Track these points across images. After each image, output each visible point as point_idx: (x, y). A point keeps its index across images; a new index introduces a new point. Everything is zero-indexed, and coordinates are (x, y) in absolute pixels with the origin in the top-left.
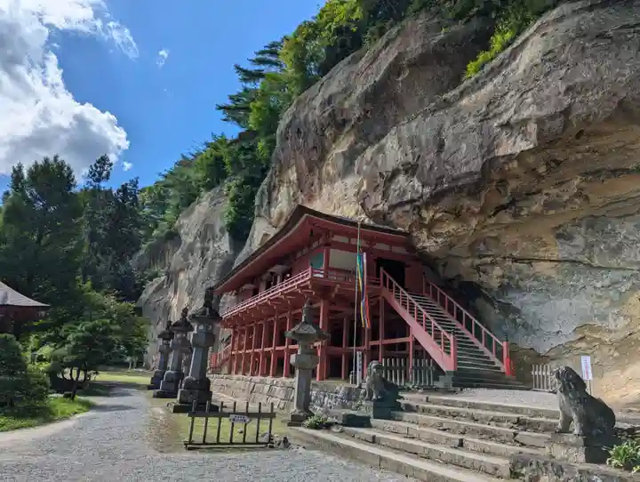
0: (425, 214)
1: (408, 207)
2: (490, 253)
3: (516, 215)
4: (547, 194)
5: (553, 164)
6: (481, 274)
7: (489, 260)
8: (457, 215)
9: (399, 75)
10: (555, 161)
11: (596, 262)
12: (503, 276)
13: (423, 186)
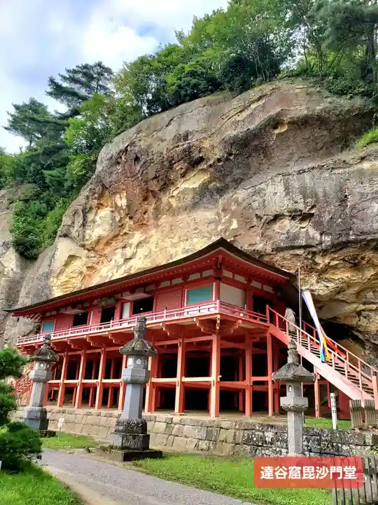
0: (318, 259)
1: (300, 251)
2: (377, 301)
6: (362, 318)
7: (374, 307)
8: (356, 266)
9: (275, 128)
13: (321, 234)
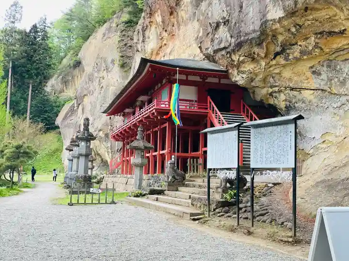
1: (223, 52)
2: (277, 84)
3: (286, 59)
4: (300, 46)
5: (298, 27)
6: (274, 99)
7: (276, 89)
8: (253, 59)
10: (298, 25)
11: (334, 91)
12: (286, 100)
13: (231, 37)
